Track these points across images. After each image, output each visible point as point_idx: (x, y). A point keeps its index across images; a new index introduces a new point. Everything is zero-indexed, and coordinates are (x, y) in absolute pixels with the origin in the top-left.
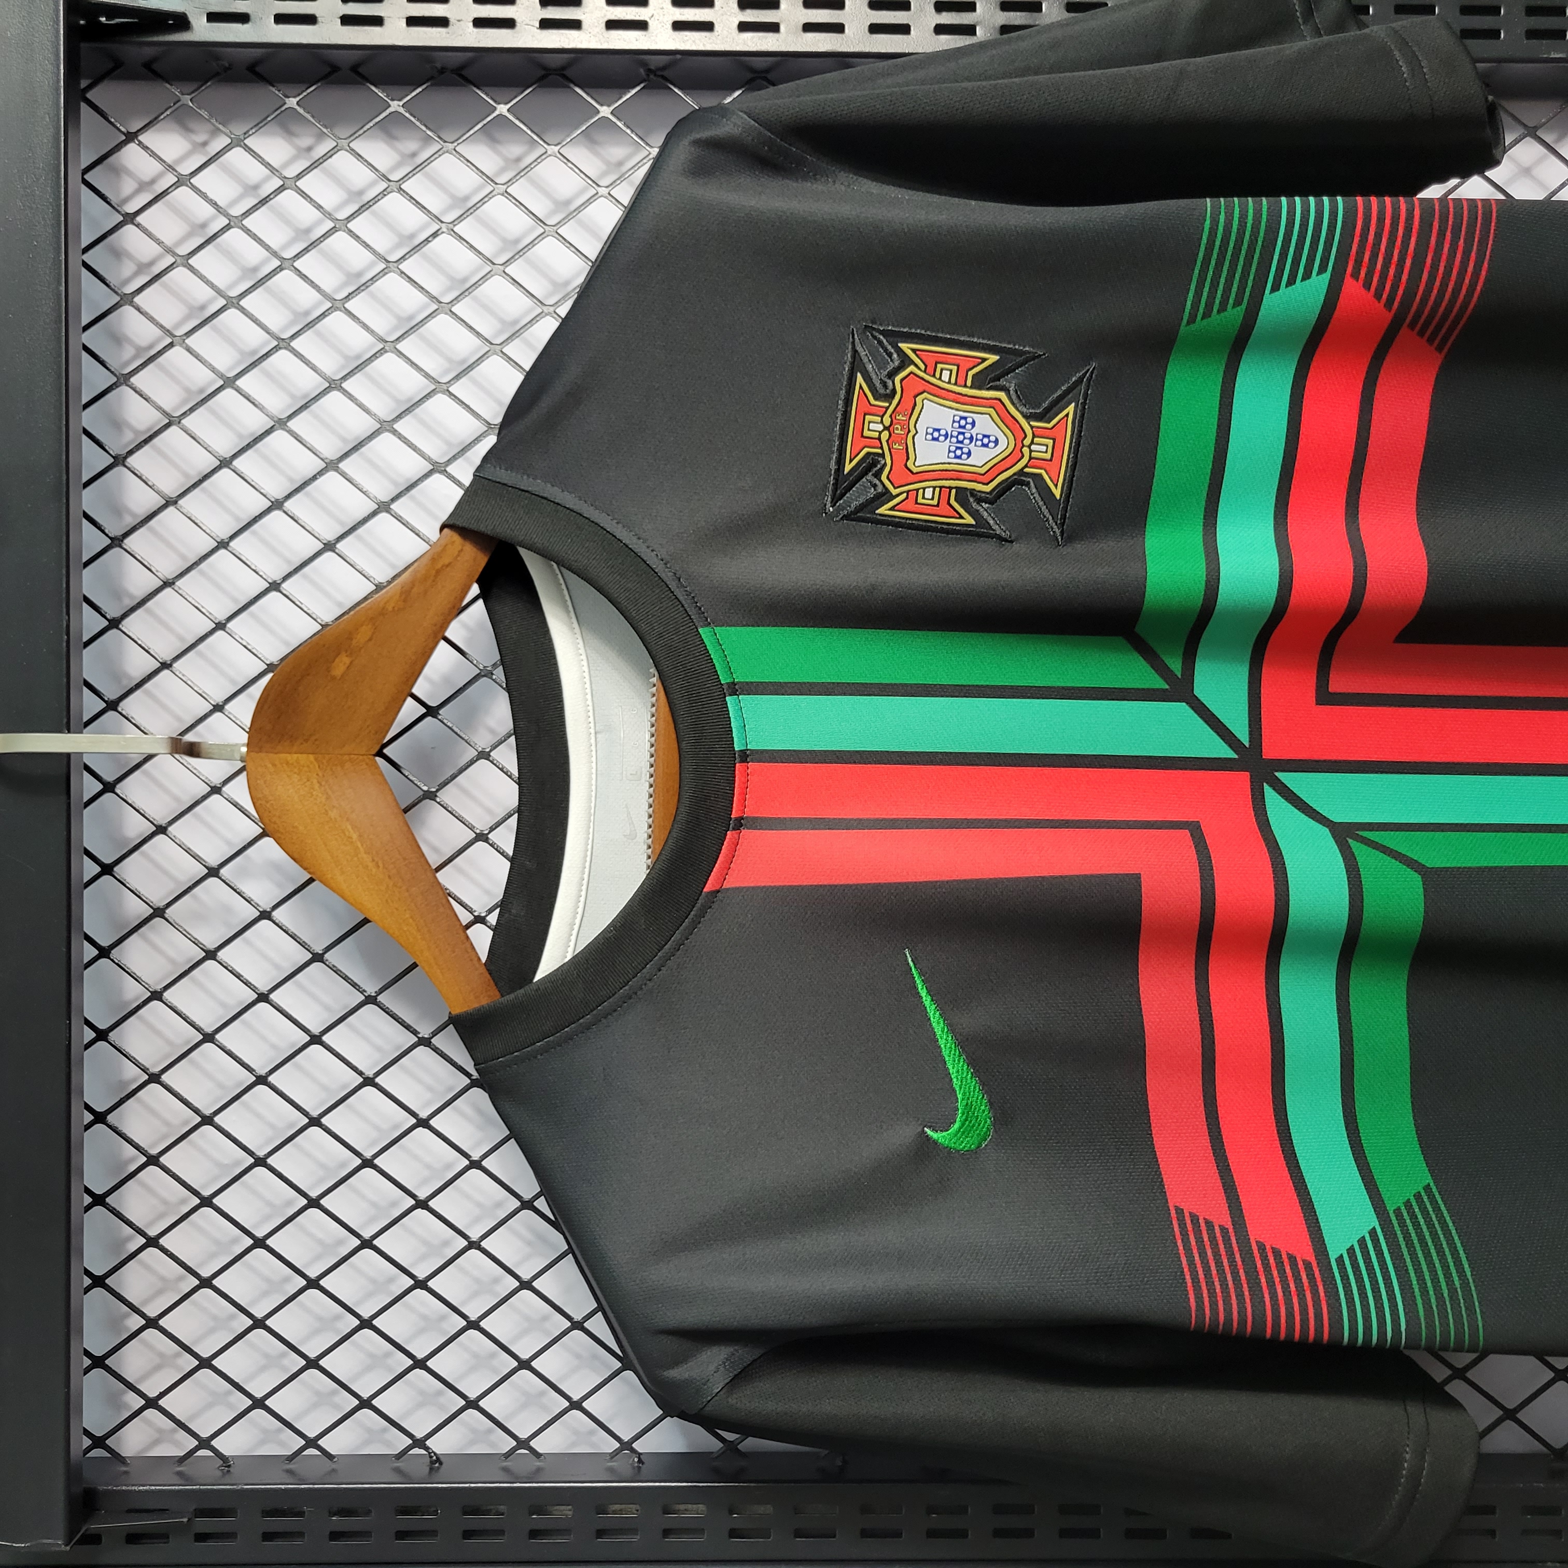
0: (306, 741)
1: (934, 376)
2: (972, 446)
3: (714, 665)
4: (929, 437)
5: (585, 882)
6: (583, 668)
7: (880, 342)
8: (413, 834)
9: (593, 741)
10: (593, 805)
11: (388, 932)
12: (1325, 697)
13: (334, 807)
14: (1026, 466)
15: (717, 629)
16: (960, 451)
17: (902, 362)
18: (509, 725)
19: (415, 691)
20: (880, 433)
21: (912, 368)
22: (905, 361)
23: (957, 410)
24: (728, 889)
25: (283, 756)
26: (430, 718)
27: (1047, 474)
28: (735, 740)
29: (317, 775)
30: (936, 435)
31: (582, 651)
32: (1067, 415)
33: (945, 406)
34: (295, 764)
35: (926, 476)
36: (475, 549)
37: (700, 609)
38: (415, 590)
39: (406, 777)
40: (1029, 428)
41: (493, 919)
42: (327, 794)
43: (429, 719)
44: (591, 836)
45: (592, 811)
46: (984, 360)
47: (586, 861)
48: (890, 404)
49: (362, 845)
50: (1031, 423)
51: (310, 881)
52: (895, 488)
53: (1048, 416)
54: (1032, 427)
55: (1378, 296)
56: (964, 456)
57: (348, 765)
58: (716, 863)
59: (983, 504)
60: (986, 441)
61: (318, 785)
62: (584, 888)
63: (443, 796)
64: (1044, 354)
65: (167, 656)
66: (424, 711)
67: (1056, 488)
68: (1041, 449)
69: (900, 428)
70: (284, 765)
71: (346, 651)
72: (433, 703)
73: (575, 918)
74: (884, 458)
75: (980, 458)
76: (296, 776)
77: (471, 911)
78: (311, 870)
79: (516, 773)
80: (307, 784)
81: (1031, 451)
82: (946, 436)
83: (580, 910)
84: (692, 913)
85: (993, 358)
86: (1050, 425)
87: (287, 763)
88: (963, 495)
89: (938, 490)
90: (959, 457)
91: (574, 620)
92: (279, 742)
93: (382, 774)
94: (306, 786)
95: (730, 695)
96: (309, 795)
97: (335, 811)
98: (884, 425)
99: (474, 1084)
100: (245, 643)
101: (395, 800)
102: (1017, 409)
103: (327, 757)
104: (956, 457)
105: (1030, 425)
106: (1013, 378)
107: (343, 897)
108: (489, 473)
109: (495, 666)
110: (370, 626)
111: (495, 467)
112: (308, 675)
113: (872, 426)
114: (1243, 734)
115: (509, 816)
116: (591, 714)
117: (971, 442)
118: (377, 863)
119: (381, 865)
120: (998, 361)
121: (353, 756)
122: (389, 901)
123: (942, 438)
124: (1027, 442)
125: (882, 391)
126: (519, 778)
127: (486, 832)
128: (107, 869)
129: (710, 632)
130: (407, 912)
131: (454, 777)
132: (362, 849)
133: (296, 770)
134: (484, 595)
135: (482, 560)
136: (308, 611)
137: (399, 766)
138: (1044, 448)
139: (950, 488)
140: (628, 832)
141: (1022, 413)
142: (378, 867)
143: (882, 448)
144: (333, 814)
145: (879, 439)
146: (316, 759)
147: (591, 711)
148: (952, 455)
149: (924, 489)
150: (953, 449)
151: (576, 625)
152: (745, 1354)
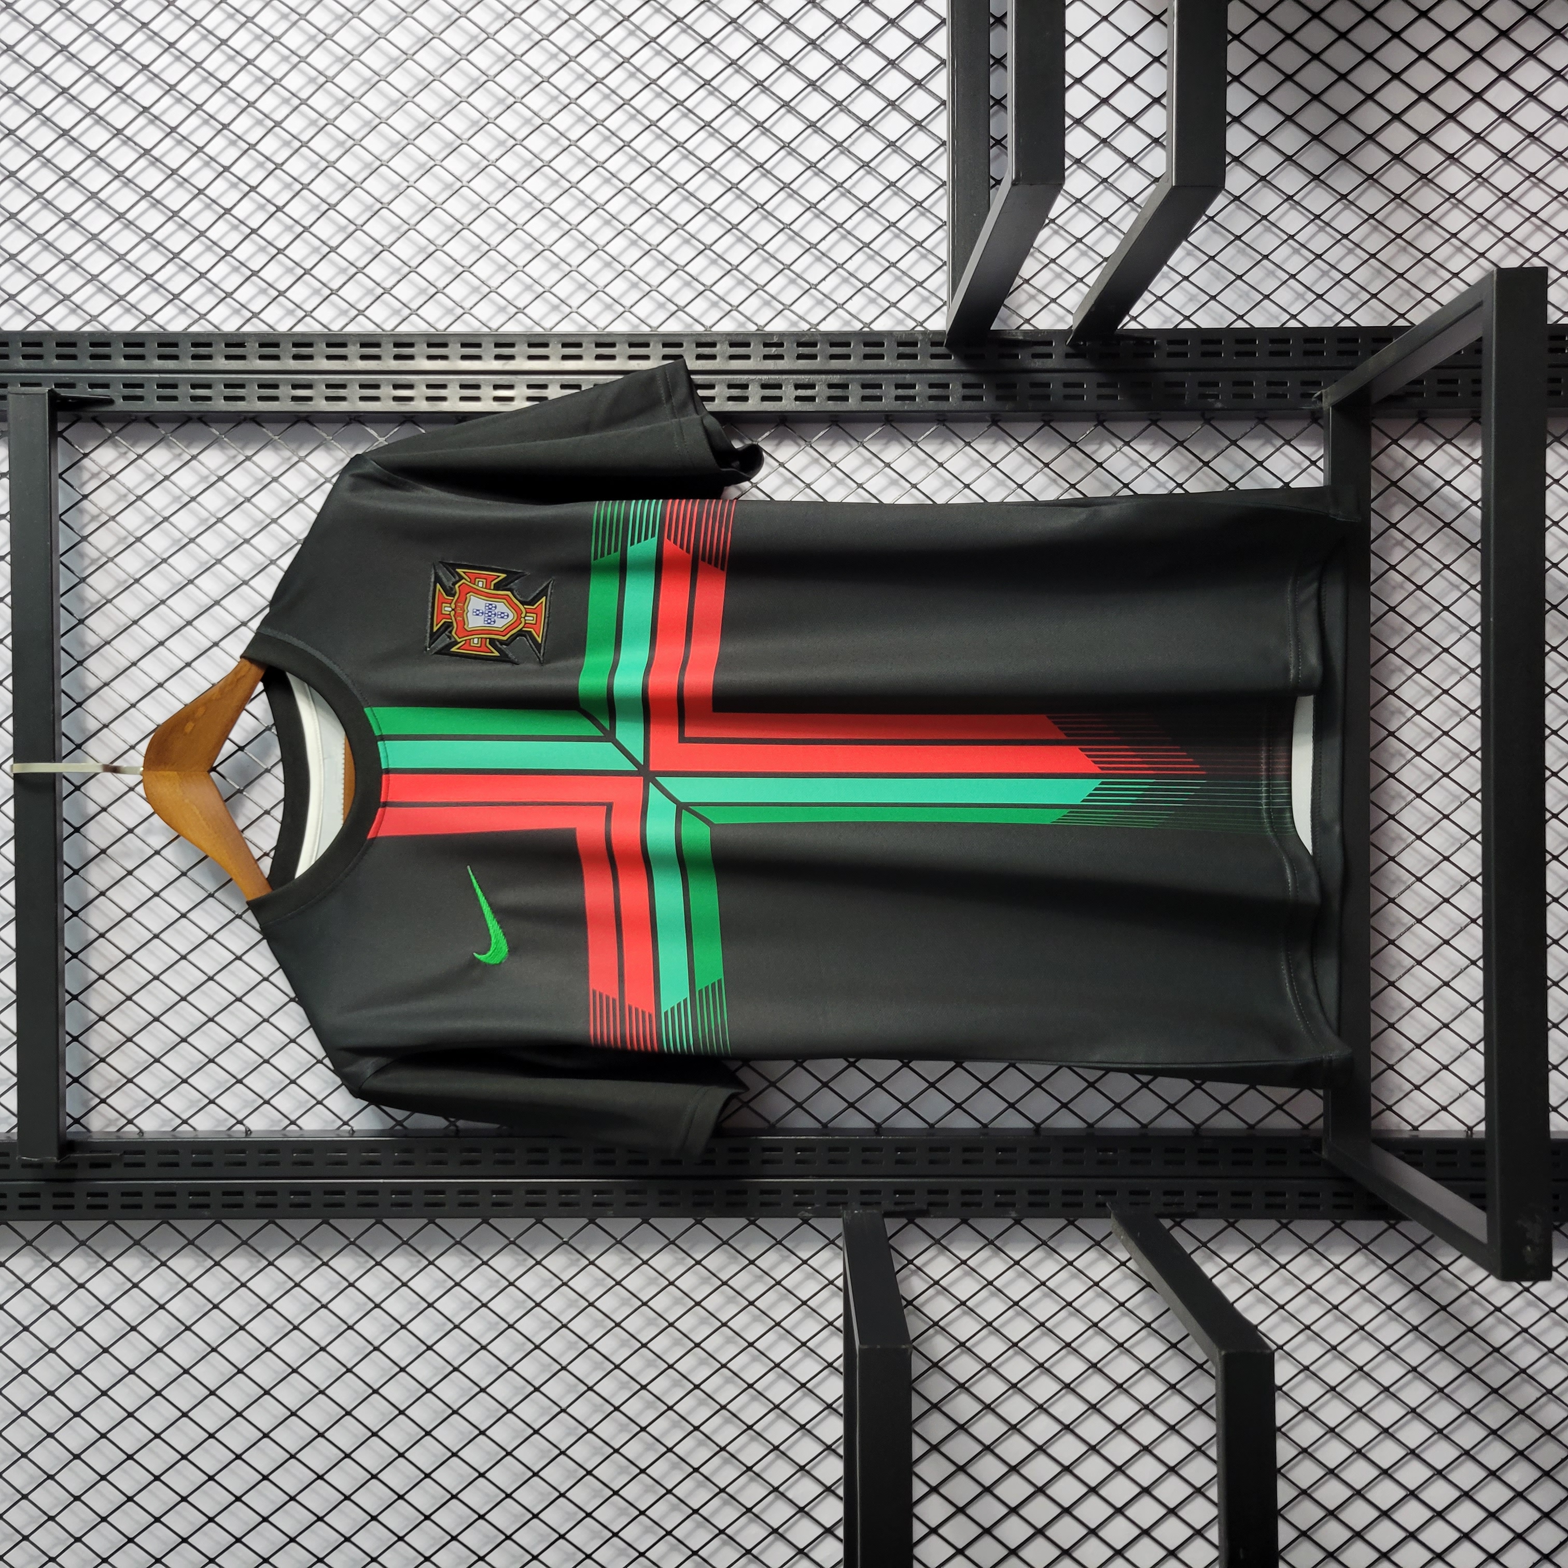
0: (173, 765)
1: (475, 584)
2: (496, 618)
3: (372, 726)
4: (474, 614)
7: (448, 569)
8: (230, 813)
9: (321, 763)
11: (218, 862)
12: (682, 739)
13: (187, 797)
14: (523, 627)
15: (373, 708)
16: (489, 620)
17: (459, 578)
19: (231, 738)
20: (450, 612)
21: (464, 581)
22: (461, 578)
23: (487, 600)
24: (379, 837)
25: (161, 772)
26: (239, 752)
27: (534, 630)
28: (382, 763)
29: (179, 781)
30: (477, 613)
31: (315, 718)
32: (542, 602)
33: (481, 599)
34: (167, 776)
35: (474, 632)
36: (260, 668)
37: (364, 698)
38: (226, 689)
39: (228, 782)
40: (524, 609)
41: (272, 855)
42: (184, 791)
46: (499, 576)
48: (454, 598)
49: (201, 817)
50: (525, 606)
51: (178, 837)
52: (459, 638)
53: (533, 603)
55: (681, 546)
56: (492, 623)
57: (194, 776)
58: (373, 824)
59: (503, 646)
60: (502, 616)
61: (179, 786)
64: (529, 573)
65: (106, 722)
66: (236, 748)
67: (539, 637)
68: (530, 619)
69: (460, 609)
70: (160, 777)
71: (192, 720)
72: (241, 744)
74: (453, 624)
75: (500, 624)
76: (168, 782)
77: (262, 851)
78: (178, 831)
79: (283, 780)
80: (173, 786)
81: (525, 620)
82: (483, 613)
84: (362, 849)
85: (503, 576)
86: (534, 607)
87: (163, 776)
88: (492, 641)
89: (480, 639)
90: (490, 623)
92: (159, 766)
93: (215, 781)
94: (172, 788)
95: (380, 741)
96: (175, 792)
97: (188, 800)
98: (452, 608)
99: (263, 939)
101: (222, 794)
102: (517, 600)
103: (184, 773)
104: (488, 623)
106: (514, 585)
107: (195, 844)
108: (263, 631)
110: (204, 707)
111: (265, 628)
112: (173, 732)
113: (446, 609)
114: (640, 759)
116: (320, 750)
117: (495, 616)
120: (506, 577)
121: (200, 772)
122: (217, 847)
123: (480, 614)
124: (523, 615)
125: (450, 592)
126: (285, 783)
127: (269, 810)
128: (77, 830)
129: (369, 709)
130: (225, 850)
132: (202, 819)
133: (168, 779)
134: (266, 690)
135: (261, 673)
136: (178, 698)
137: (224, 776)
138: (532, 618)
139: (486, 638)
141: (519, 602)
143: (451, 619)
145: (450, 614)
146: (178, 774)
148: (486, 622)
149: (473, 639)
150: (486, 619)
152: (382, 1061)
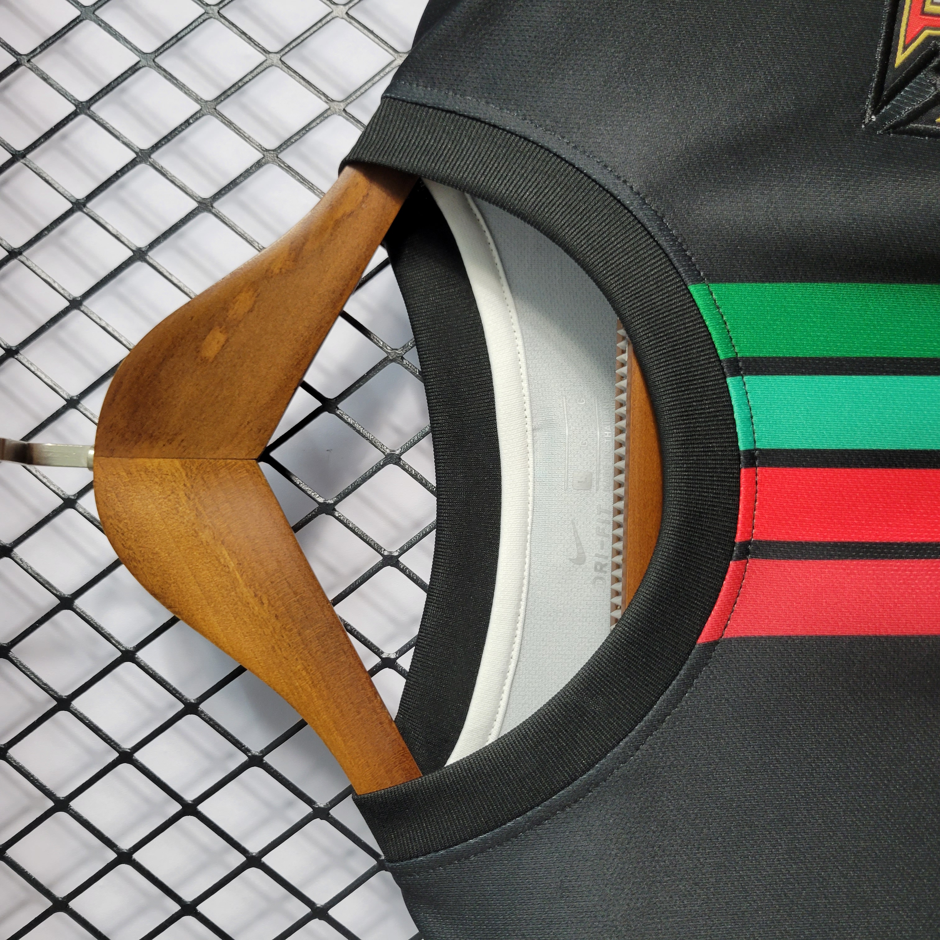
0: (170, 442)
3: (710, 334)
5: (521, 618)
6: (518, 348)
8: (306, 560)
9: (529, 441)
10: (529, 520)
11: (274, 689)
13: (205, 526)
15: (713, 287)
18: (425, 422)
19: (307, 379)
24: (730, 640)
25: (140, 461)
26: (326, 413)
28: (740, 436)
29: (185, 485)
31: (516, 327)
34: (156, 471)
36: (384, 195)
37: (690, 258)
38: (308, 246)
39: (298, 486)
41: (405, 662)
42: (197, 509)
43: (325, 415)
44: (527, 560)
45: (529, 528)
47: (522, 592)
49: (242, 576)
51: (173, 622)
57: (223, 473)
58: (714, 603)
61: (186, 498)
62: (520, 625)
63: (342, 509)
65: (13, 342)
66: (318, 404)
70: (142, 473)
71: (220, 325)
72: (330, 395)
73: (508, 663)
76: (157, 487)
77: (377, 651)
78: (177, 610)
79: (433, 481)
80: (171, 497)
83: (515, 654)
84: (682, 672)
87: (146, 471)
91: (506, 288)
92: (136, 443)
93: (267, 484)
94: (169, 500)
95: (732, 375)
96: (174, 512)
97: (207, 531)
99: (380, 867)
100: (103, 324)
101: (284, 516)
103: (197, 462)
107: (217, 644)
108: (403, 93)
109: (405, 348)
110: (250, 293)
111: (410, 84)
112: (172, 356)
115: (424, 534)
116: (527, 406)
118: (261, 599)
119: (265, 601)
121: (229, 461)
122: (276, 648)
126: (437, 488)
127: (396, 554)
129: (704, 290)
130: (300, 661)
131: (355, 486)
132: (241, 581)
133: (157, 480)
134: (393, 259)
135: (391, 210)
136: (179, 284)
137: (289, 472)
140: (575, 555)
142: (262, 603)
144: (205, 536)
146: (182, 465)
147: (528, 402)
151: (508, 294)
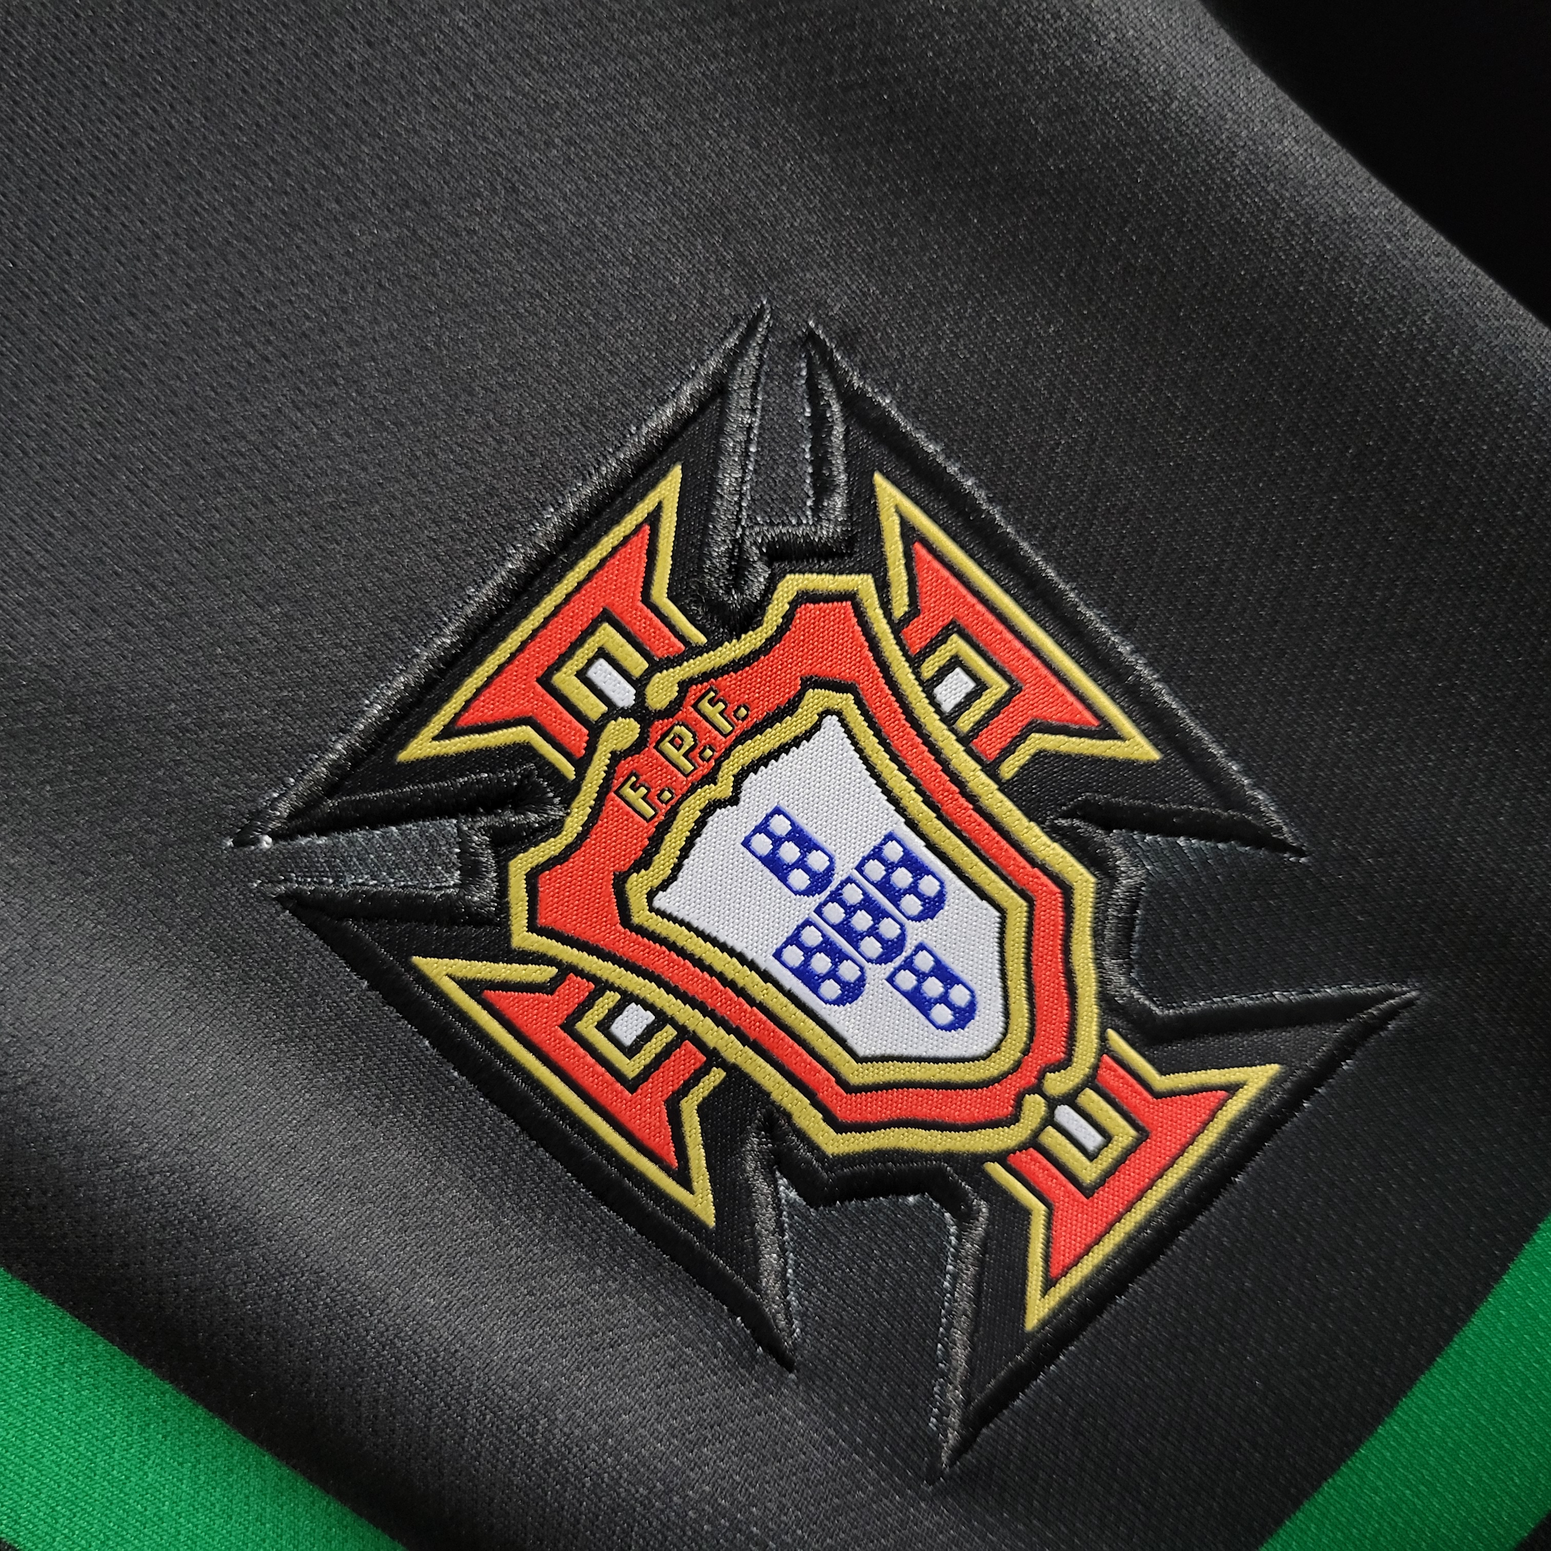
1: (915, 662)
2: (877, 974)
4: (763, 844)
7: (820, 423)
14: (1001, 1158)
16: (827, 961)
17: (850, 540)
20: (614, 712)
21: (864, 584)
22: (858, 546)
23: (912, 824)
27: (1049, 1226)
30: (788, 853)
32: (1232, 1089)
33: (881, 784)
35: (661, 961)
40: (1095, 1042)
46: (1108, 732)
48: (713, 645)
50: (1111, 1033)
52: (532, 927)
53: (1177, 1047)
54: (1104, 1048)
56: (831, 989)
59: (783, 1181)
60: (933, 987)
64: (1299, 853)
67: (1045, 1292)
68: (1085, 1135)
69: (689, 741)
74: (567, 803)
75: (879, 1029)
81: (1049, 1120)
82: (819, 881)
85: (1138, 746)
86: (1161, 1082)
88: (738, 1110)
89: (668, 1034)
90: (812, 981)
98: (640, 696)
102: (1098, 963)
104: (803, 973)
105: (1103, 1038)
106: (1155, 853)
113: (602, 672)
117: (882, 959)
120: (1149, 765)
123: (799, 879)
124: (1057, 1083)
125: (716, 585)
138: (1092, 1139)
139: (714, 1058)
141: (1103, 982)
143: (582, 765)
145: (595, 729)
148: (794, 956)
149: (628, 998)
150: (811, 937)
